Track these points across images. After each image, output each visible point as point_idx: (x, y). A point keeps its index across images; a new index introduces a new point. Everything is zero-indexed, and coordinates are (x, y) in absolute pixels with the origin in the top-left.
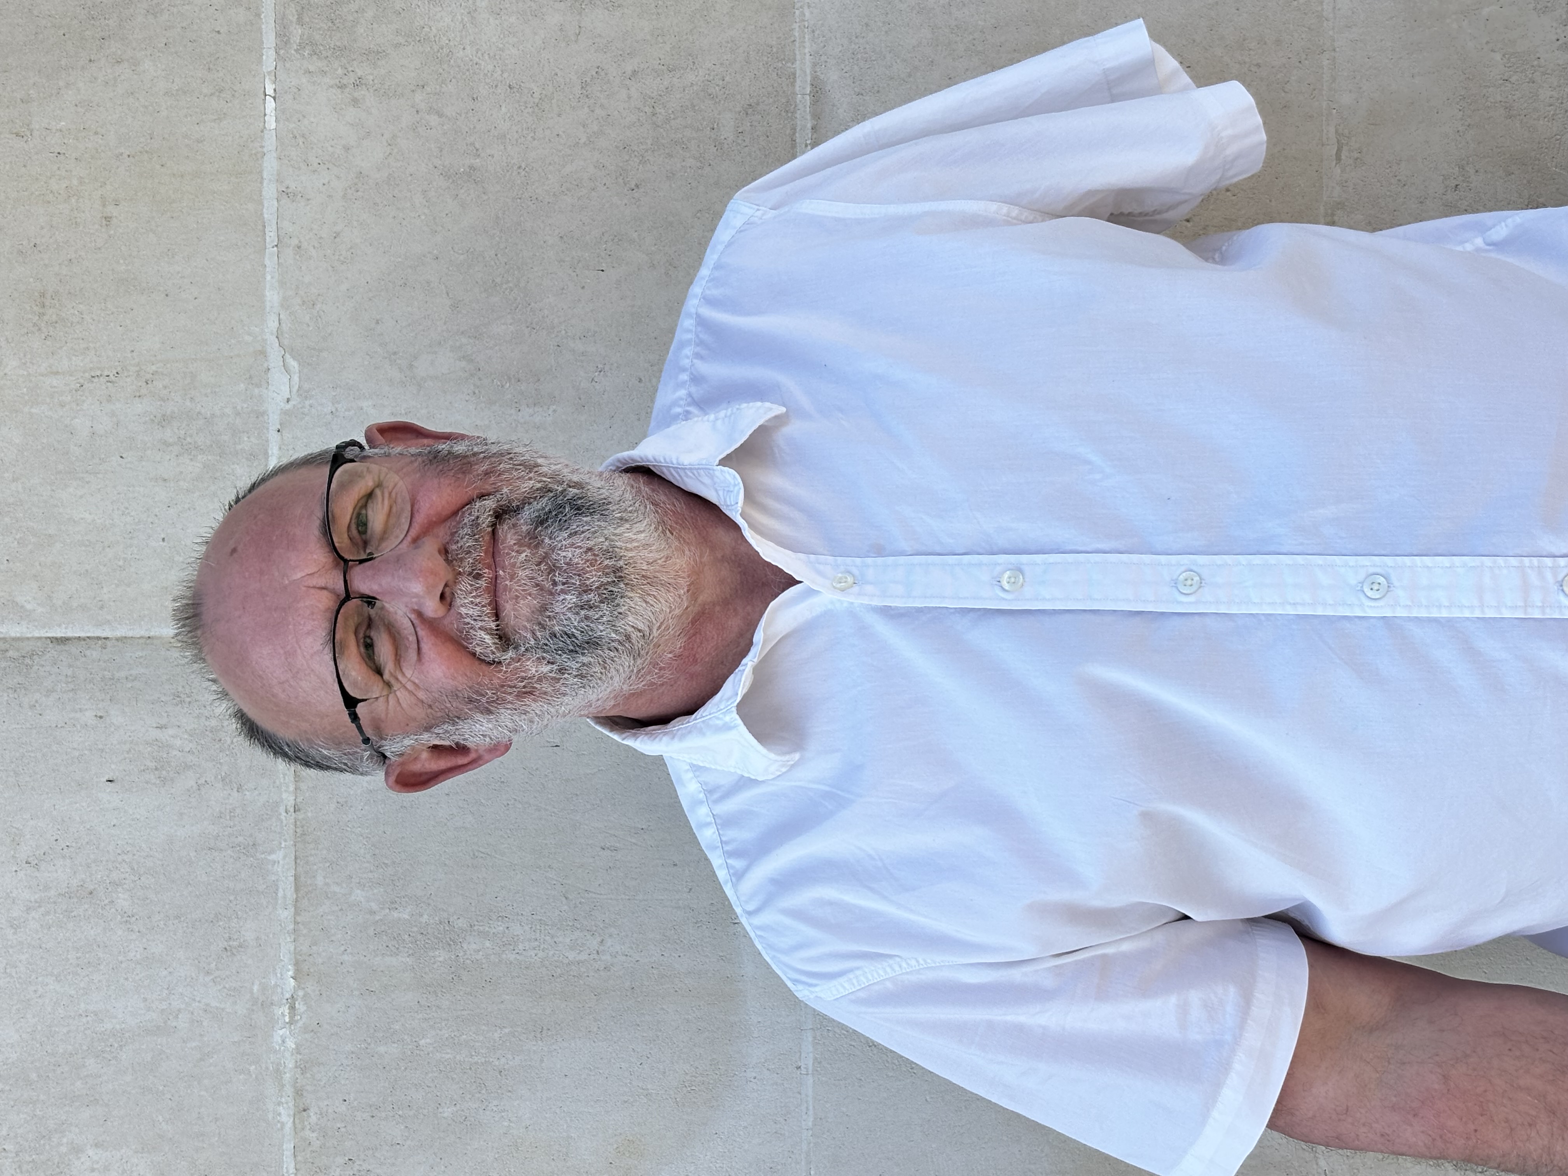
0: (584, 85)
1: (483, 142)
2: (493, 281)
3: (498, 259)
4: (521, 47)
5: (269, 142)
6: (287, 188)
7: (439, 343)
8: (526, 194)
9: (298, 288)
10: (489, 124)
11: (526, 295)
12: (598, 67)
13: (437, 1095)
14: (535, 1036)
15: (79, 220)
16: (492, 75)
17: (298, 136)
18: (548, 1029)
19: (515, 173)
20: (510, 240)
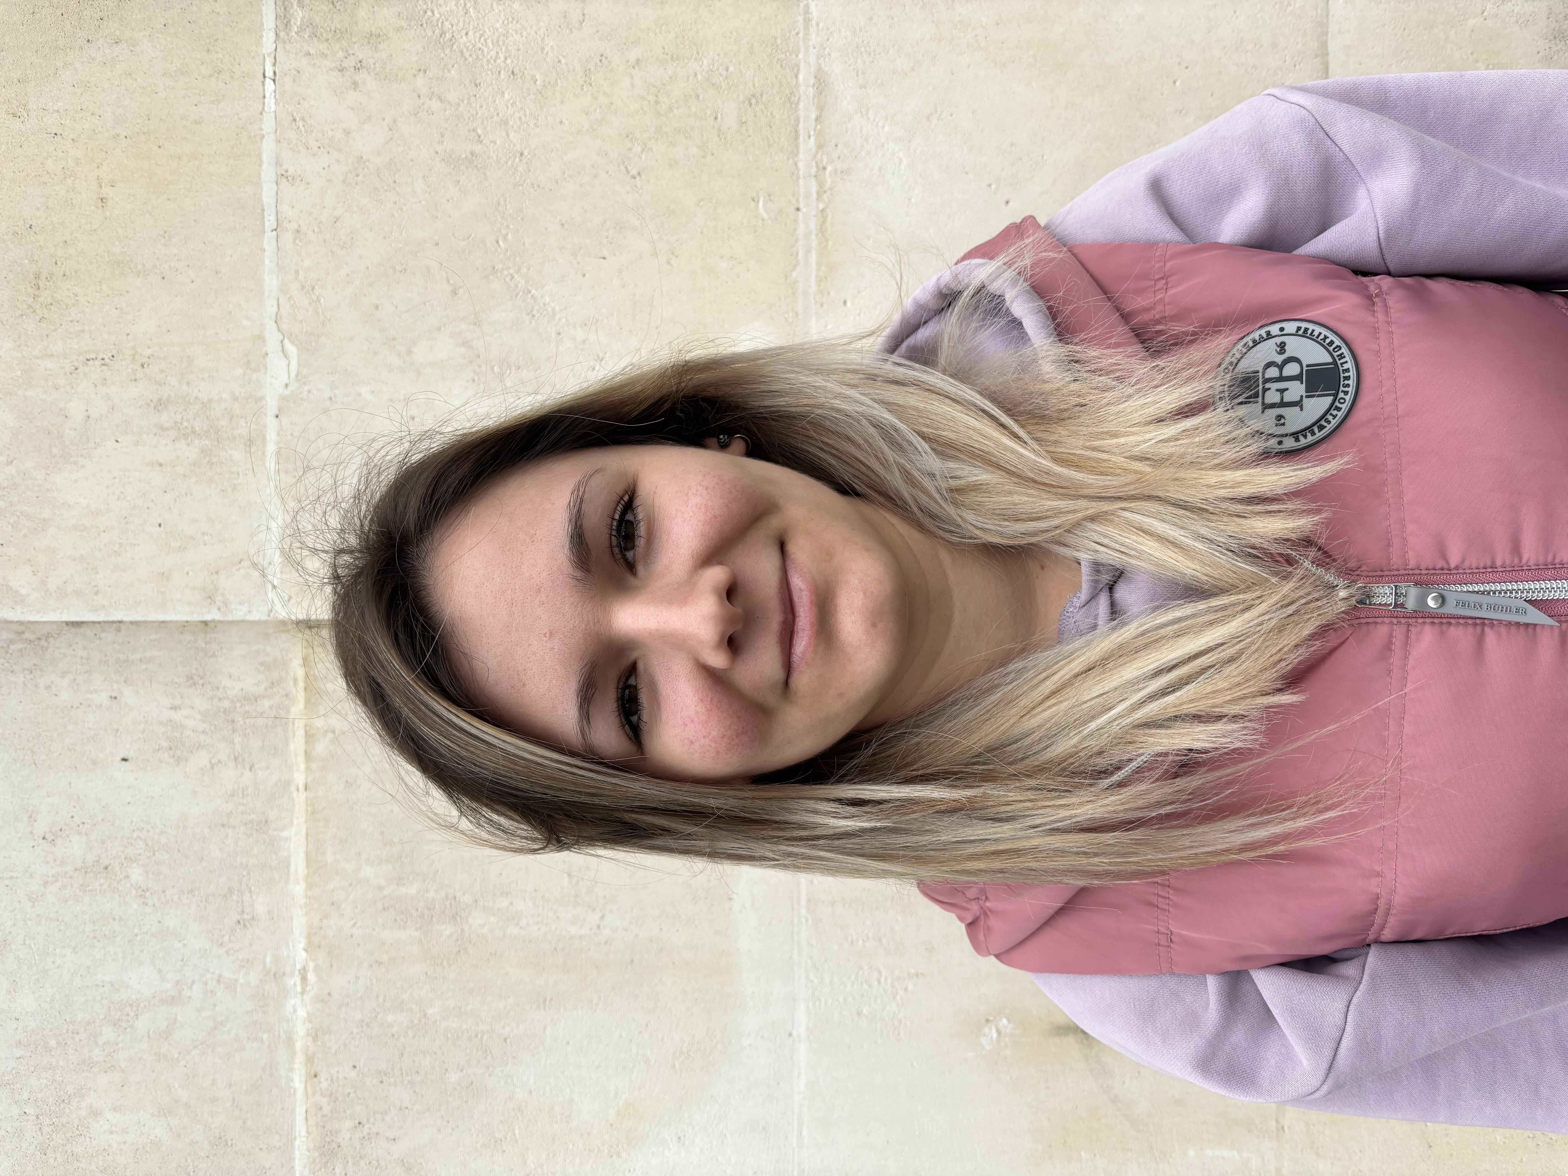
0: (587, 73)
1: (485, 128)
2: (494, 268)
3: (499, 245)
4: (524, 33)
5: (268, 124)
6: (287, 171)
7: (439, 329)
8: (528, 181)
9: (297, 272)
10: (492, 110)
11: (527, 282)
12: (602, 55)
13: (444, 1062)
14: (539, 1006)
15: (74, 201)
16: (495, 61)
17: (298, 119)
18: (551, 999)
19: (517, 160)
20: (511, 227)
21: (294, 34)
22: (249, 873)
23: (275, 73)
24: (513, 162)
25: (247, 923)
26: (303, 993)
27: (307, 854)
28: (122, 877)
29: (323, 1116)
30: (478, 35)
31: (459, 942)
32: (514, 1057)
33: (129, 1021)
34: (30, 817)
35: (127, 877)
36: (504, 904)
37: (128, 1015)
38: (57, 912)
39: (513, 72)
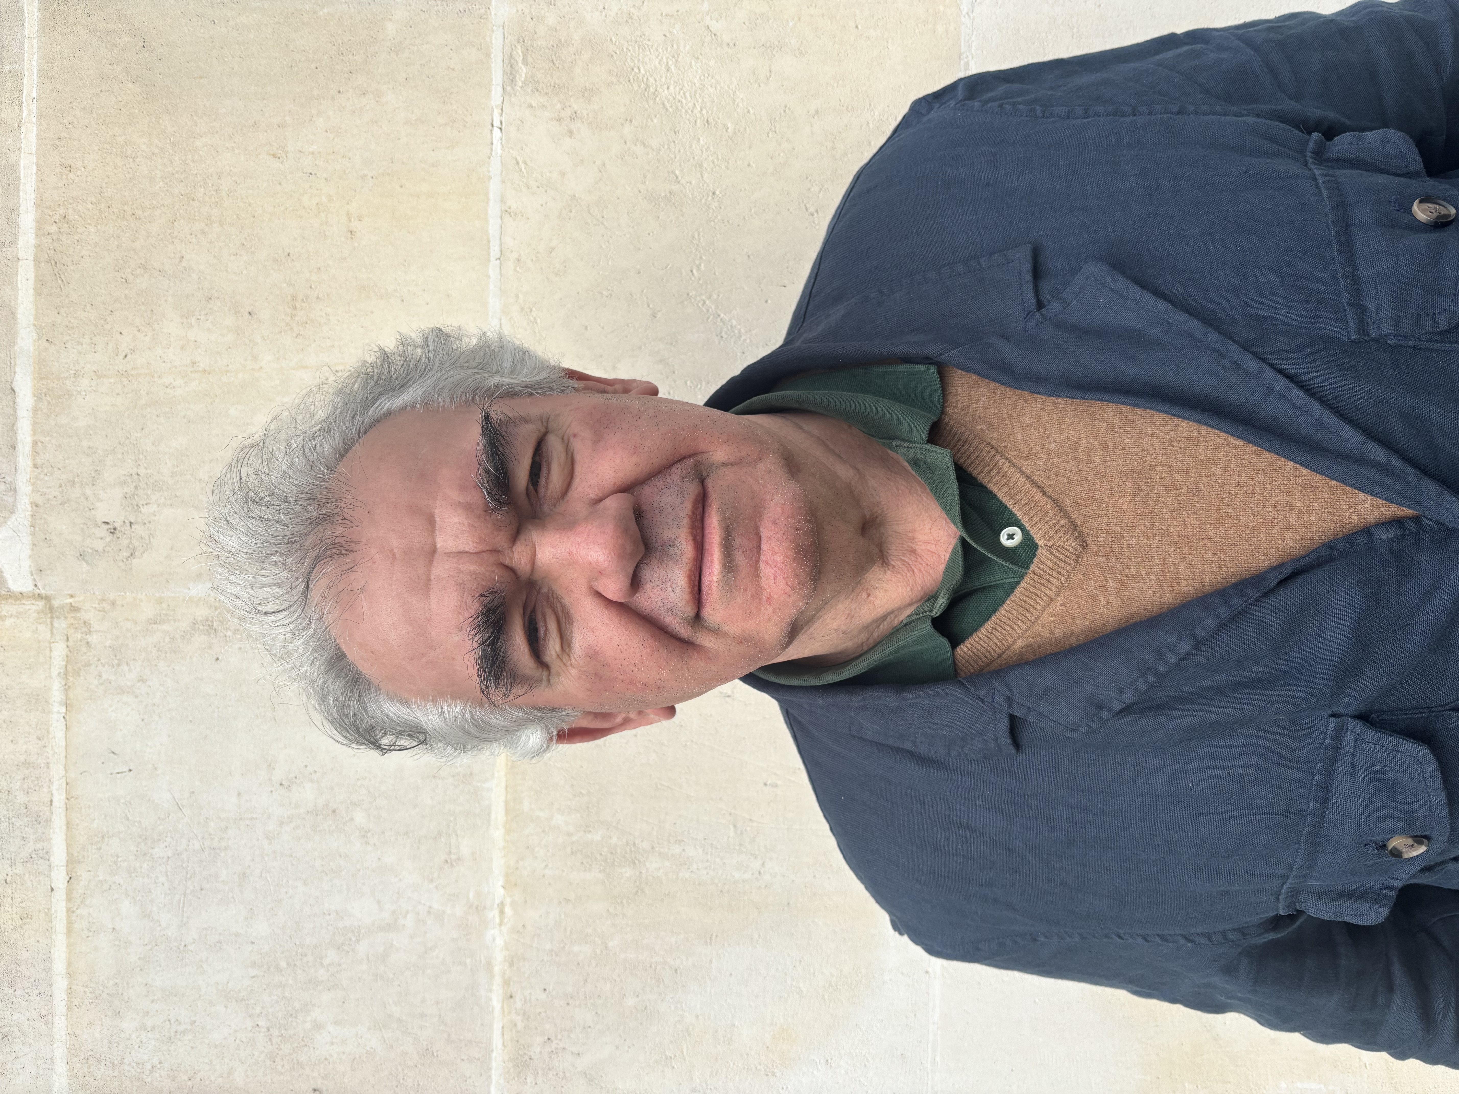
1: (682, 171)
2: (688, 294)
3: (693, 274)
4: (719, 87)
5: (495, 167)
6: (510, 208)
7: (640, 348)
8: (719, 217)
9: (517, 296)
10: (688, 154)
11: (717, 307)
12: (786, 107)
13: (622, 988)
14: (706, 942)
15: (327, 233)
16: (692, 112)
17: (521, 163)
18: (717, 936)
19: (710, 198)
20: (704, 258)
21: (518, 88)
22: (455, 819)
23: (501, 122)
24: (706, 200)
25: (454, 863)
26: (501, 924)
27: (506, 803)
28: (347, 819)
29: (517, 1032)
30: (678, 89)
31: (638, 884)
32: (683, 986)
33: (350, 945)
34: (270, 766)
35: (352, 819)
36: (676, 850)
37: (350, 939)
38: (291, 849)
39: (708, 121)
